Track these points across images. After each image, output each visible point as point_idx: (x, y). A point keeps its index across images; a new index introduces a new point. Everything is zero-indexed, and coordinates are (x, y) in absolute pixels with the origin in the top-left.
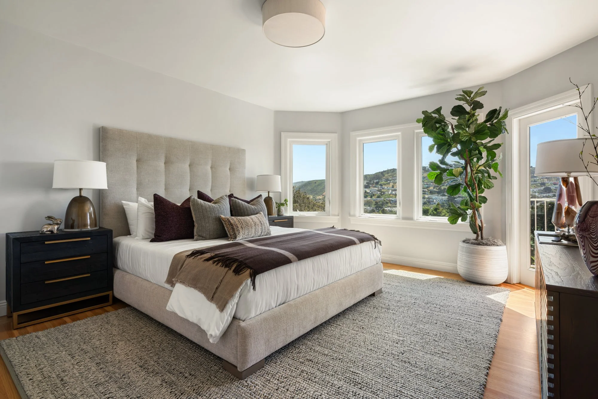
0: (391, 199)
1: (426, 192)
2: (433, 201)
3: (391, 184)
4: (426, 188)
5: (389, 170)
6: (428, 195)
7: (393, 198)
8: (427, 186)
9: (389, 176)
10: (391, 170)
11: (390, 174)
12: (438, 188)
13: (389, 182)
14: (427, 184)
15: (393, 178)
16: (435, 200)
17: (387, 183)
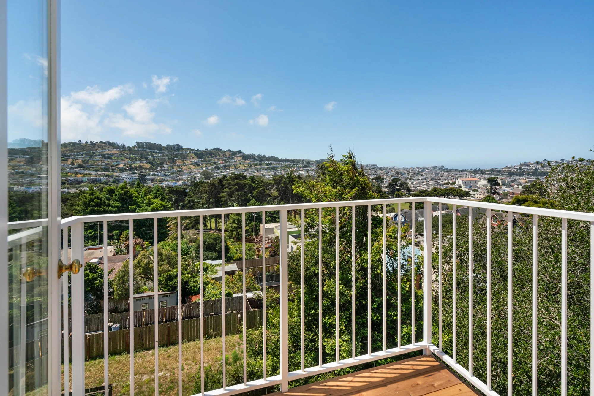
0: (68, 178)
1: (115, 170)
2: (123, 179)
3: (70, 161)
4: (115, 166)
5: (67, 144)
6: (116, 173)
7: (71, 177)
8: (115, 163)
9: (67, 151)
10: (69, 144)
11: (68, 149)
12: (128, 165)
13: (66, 157)
14: (116, 162)
15: (73, 154)
16: (124, 179)
17: (64, 159)
